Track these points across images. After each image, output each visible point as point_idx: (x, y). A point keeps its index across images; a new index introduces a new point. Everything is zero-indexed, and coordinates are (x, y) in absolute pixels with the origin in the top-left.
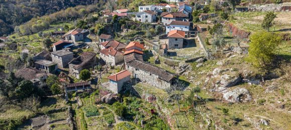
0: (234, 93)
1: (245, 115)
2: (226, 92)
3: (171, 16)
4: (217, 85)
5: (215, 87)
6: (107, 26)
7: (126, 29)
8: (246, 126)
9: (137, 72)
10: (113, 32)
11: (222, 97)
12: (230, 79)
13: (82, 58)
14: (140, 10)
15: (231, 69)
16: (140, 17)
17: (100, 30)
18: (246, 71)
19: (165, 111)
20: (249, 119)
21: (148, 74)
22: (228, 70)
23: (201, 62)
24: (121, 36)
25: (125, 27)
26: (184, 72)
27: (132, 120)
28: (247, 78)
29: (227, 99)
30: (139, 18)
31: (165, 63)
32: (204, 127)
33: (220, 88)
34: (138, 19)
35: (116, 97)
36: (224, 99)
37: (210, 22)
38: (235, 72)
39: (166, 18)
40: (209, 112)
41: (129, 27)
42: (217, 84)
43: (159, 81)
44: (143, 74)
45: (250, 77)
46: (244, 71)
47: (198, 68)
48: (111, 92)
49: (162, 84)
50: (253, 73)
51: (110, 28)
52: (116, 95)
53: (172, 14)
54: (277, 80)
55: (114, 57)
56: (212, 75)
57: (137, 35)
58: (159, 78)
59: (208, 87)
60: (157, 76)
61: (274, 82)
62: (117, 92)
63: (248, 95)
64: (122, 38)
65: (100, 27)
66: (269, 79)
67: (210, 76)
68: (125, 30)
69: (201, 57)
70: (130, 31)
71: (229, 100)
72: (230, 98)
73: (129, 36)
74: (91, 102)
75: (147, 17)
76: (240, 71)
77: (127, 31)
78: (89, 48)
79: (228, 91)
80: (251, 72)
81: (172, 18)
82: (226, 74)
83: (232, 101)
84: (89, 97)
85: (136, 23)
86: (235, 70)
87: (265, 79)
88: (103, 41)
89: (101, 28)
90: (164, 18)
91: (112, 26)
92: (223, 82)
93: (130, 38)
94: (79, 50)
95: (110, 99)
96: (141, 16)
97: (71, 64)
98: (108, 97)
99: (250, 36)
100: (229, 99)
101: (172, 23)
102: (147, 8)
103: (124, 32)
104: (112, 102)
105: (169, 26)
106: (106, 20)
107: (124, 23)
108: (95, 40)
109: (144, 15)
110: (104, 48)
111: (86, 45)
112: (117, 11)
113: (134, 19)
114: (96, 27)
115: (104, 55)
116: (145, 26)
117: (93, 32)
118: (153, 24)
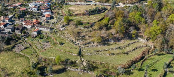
0: (63, 29)
1: (65, 32)
3: (44, 9)
9: (40, 28)
11: (61, 30)
12: (62, 26)
18: (64, 24)
21: (43, 28)
22: (61, 24)
25: (28, 14)
26: (52, 26)
27: (43, 39)
31: (47, 25)
33: (60, 28)
34: (32, 10)
37: (57, 9)
40: (59, 33)
41: (29, 14)
43: (47, 29)
45: (66, 25)
47: (55, 25)
59: (58, 29)
62: (36, 34)
63: (65, 28)
64: (28, 18)
66: (69, 25)
67: (58, 26)
68: (28, 15)
69: (55, 22)
70: (30, 15)
75: (35, 9)
78: (16, 24)
84: (29, 37)
85: (31, 12)
88: (22, 21)
90: (42, 10)
91: (22, 14)
93: (31, 18)
94: (14, 25)
97: (16, 30)
98: (34, 36)
101: (45, 11)
102: (33, 5)
103: (28, 16)
104: (36, 37)
105: (44, 12)
106: (19, 12)
107: (27, 13)
108: (17, 21)
109: (34, 9)
110: (25, 23)
111: (14, 23)
112: (16, 4)
113: (30, 10)
114: (16, 16)
115: (26, 26)
116: (35, 13)
117: (15, 18)
118: (38, 12)
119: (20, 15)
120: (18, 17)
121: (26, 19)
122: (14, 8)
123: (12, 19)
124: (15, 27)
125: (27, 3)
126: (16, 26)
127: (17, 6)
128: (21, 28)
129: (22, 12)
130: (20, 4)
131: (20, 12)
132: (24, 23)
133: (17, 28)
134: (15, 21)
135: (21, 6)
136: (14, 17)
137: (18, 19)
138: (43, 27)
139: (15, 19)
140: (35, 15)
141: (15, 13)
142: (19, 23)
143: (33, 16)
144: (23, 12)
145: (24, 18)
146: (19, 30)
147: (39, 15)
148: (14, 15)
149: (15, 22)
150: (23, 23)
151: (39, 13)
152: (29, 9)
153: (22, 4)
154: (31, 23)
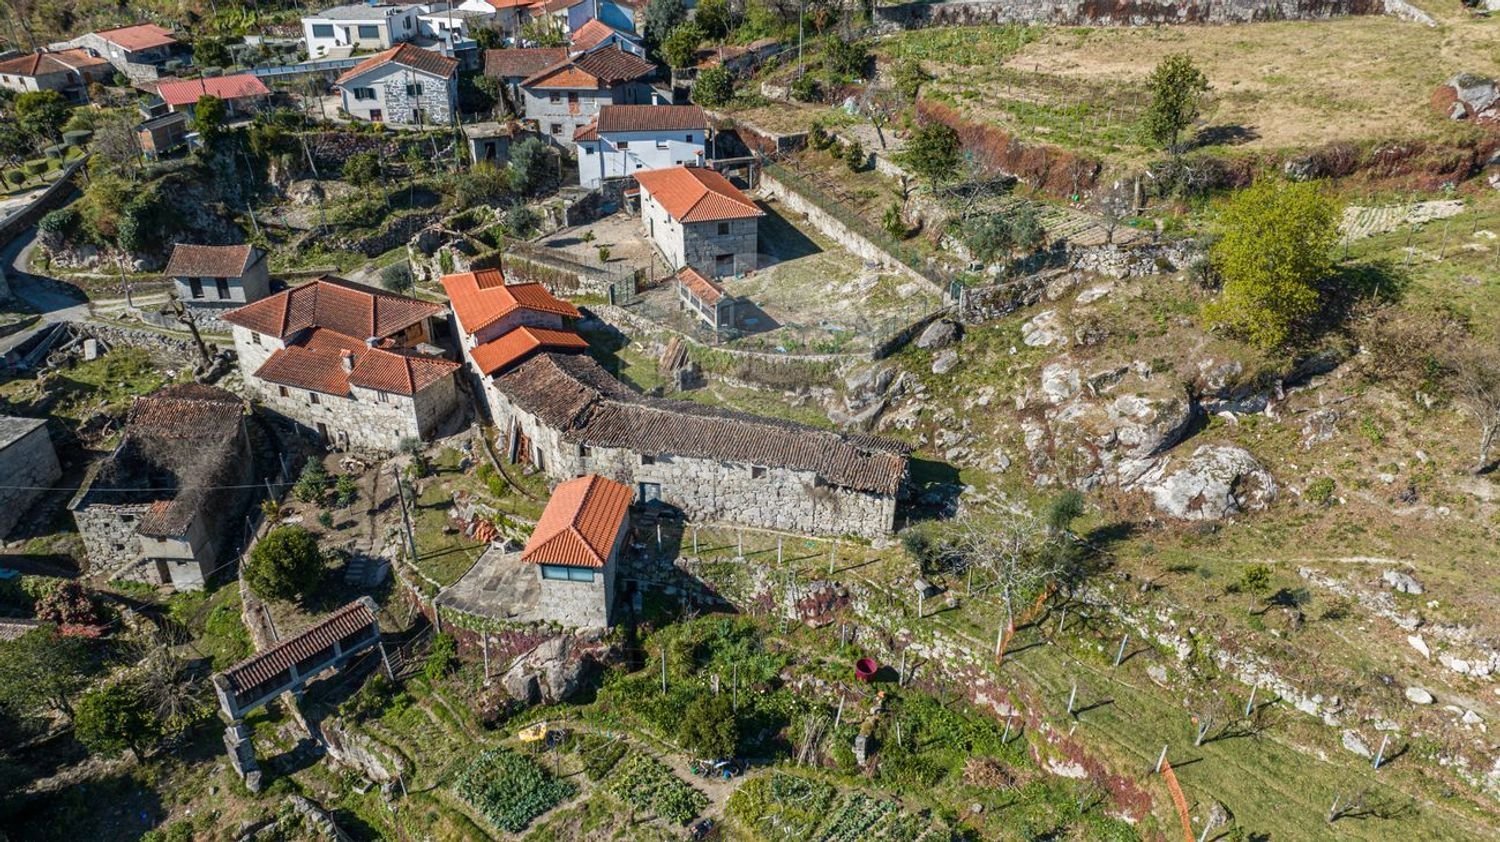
0: (1201, 475)
1: (1304, 573)
2: (1164, 479)
3: (589, 82)
4: (1106, 457)
5: (1098, 464)
6: (173, 181)
7: (307, 186)
8: (1333, 615)
9: (658, 472)
10: (230, 217)
11: (1153, 508)
12: (1162, 417)
13: (149, 447)
14: (313, 44)
15: (1141, 366)
16: (371, 94)
17: (139, 214)
19: (940, 649)
20: (1331, 582)
21: (737, 475)
22: (1125, 370)
23: (943, 343)
24: (294, 231)
25: (299, 172)
26: (881, 412)
27: (790, 750)
28: (1221, 394)
29: (1177, 510)
30: (368, 104)
31: (746, 377)
32: (1172, 673)
33: (1126, 467)
34: (361, 109)
35: (604, 648)
36: (1165, 511)
37: (778, 92)
38: (1161, 377)
39: (555, 95)
40: (1160, 598)
41: (329, 169)
42: (1109, 449)
43: (817, 498)
44: (706, 475)
45: (1233, 393)
46: (1202, 366)
47: (945, 379)
48: (555, 630)
49: (837, 510)
50: (1246, 369)
51: (198, 189)
52: (603, 637)
53: (588, 69)
54: (1333, 383)
55: (407, 401)
56: (1052, 406)
57: (401, 213)
58: (820, 481)
59: (1063, 473)
60: (809, 477)
61: (1324, 393)
63: (1261, 475)
64: (305, 247)
65: (126, 197)
66: (1298, 383)
67: (1038, 410)
68: (300, 193)
69: (932, 319)
70: (338, 190)
71: (1190, 516)
72: (1196, 503)
73: (350, 226)
74: (446, 727)
75: (414, 90)
76: (1183, 371)
77: (319, 191)
78: (100, 351)
79: (1169, 473)
80: (1239, 368)
81: (591, 94)
82: (1122, 391)
83: (1205, 514)
84: (411, 701)
85: (359, 136)
86: (1160, 367)
87: (1286, 386)
88: (210, 293)
89: (140, 200)
90: (536, 93)
91: (204, 173)
92: (1129, 434)
93: (362, 236)
94: (50, 385)
95: (573, 670)
96: (378, 87)
97: (94, 509)
98: (549, 663)
99: (1104, 175)
100: (1190, 508)
101: (607, 124)
102: (369, 31)
103: (302, 208)
104: (584, 687)
105: (589, 140)
106: (146, 139)
107: (280, 145)
108: (114, 288)
109: (399, 78)
110: (274, 344)
111: (61, 335)
112: (91, 40)
113: (330, 108)
114: (92, 202)
115: (294, 403)
116: (425, 149)
117: (71, 235)
118: (474, 131)
119: (174, 185)
120: (126, 223)
121: (272, 267)
122: (69, 91)
123: (21, 264)
124: (83, 413)
125: (255, 29)
126: (99, 407)
127: (109, 75)
128: (211, 456)
129: (196, 138)
130: (152, 36)
131: (171, 141)
132: (255, 350)
133: (111, 443)
134: (76, 294)
135: (161, 73)
136: (53, 216)
137: (130, 265)
138: (723, 450)
139: (69, 268)
140: (428, 197)
141: (76, 155)
142: (154, 329)
143: (399, 200)
144: (214, 139)
145: (241, 235)
146: (158, 511)
147: (497, 195)
148: (67, 191)
149: (75, 315)
150: (241, 335)
151: (491, 148)
152: (324, 84)
153: (180, 49)
154: (403, 341)
